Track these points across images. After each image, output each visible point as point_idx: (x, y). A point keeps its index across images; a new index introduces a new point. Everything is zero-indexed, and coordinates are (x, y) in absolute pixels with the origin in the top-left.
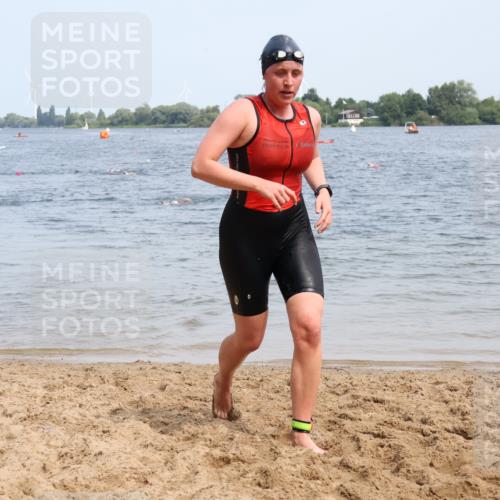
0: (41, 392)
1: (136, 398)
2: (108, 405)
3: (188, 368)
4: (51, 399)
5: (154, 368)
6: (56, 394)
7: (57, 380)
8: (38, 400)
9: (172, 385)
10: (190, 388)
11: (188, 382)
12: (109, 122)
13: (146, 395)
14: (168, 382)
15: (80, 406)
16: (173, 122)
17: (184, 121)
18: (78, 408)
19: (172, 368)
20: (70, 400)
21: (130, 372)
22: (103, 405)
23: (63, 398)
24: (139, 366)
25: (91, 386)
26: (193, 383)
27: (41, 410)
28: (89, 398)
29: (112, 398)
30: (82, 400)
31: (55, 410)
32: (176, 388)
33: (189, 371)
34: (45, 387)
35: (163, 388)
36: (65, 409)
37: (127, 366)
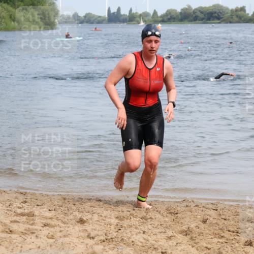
0: (114, 221)
1: (185, 228)
2: (165, 232)
3: (222, 206)
4: (122, 226)
5: (196, 206)
6: (125, 223)
7: (126, 212)
8: (112, 227)
9: (211, 219)
10: (225, 222)
11: (223, 217)
12: (161, 19)
13: (193, 226)
14: (208, 217)
15: (144, 232)
16: (209, 19)
17: (219, 18)
18: (142, 234)
19: (210, 206)
20: (136, 228)
21: (179, 208)
22: (160, 233)
23: (131, 226)
24: (185, 204)
25: (151, 218)
26: (227, 218)
27: (115, 234)
28: (150, 227)
29: (167, 227)
30: (145, 228)
31: (125, 235)
32: (215, 221)
33: (223, 209)
34: (117, 218)
35: (204, 222)
36: (132, 235)
37: (177, 204)
